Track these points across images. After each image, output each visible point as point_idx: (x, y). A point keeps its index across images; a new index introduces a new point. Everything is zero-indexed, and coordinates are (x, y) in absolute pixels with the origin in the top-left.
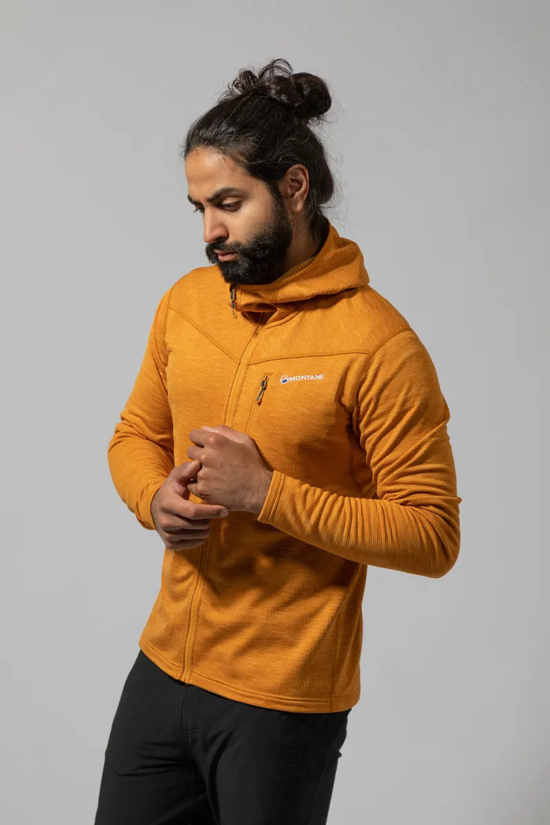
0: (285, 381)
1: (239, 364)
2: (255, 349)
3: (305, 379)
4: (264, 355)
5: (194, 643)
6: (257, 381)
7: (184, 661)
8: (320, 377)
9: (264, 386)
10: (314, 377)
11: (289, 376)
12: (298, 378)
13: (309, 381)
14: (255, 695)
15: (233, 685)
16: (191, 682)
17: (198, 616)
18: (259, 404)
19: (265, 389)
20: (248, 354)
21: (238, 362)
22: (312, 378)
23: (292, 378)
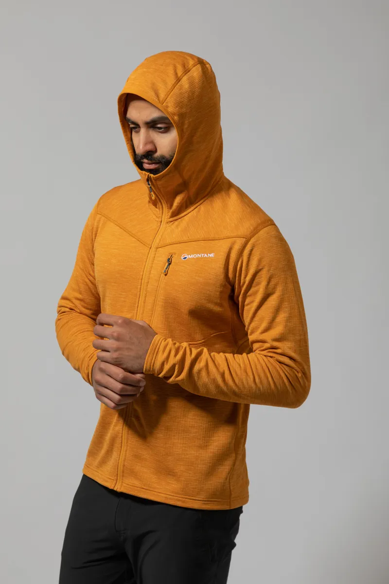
0: (185, 258)
1: (151, 248)
2: (162, 236)
3: (200, 256)
4: (168, 241)
6: (164, 259)
7: (117, 475)
8: (212, 255)
9: (169, 262)
10: (207, 255)
11: (188, 255)
12: (195, 256)
13: (203, 258)
16: (122, 490)
18: (166, 275)
19: (170, 264)
20: (157, 240)
21: (150, 247)
22: (206, 255)
23: (191, 256)
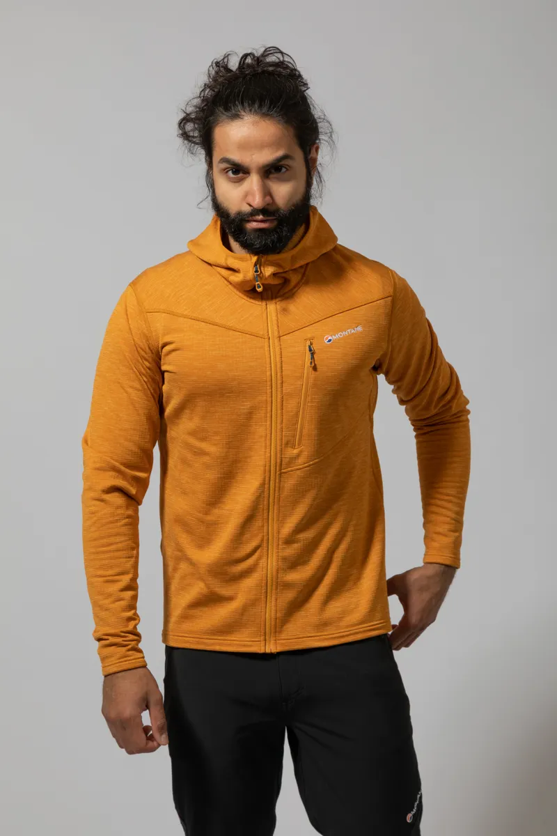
0: (330, 340)
2: (277, 321)
3: (347, 334)
4: (293, 325)
5: (276, 611)
6: (300, 348)
7: (265, 633)
8: (360, 329)
11: (331, 336)
12: (341, 335)
13: (352, 335)
14: (351, 632)
15: (326, 633)
16: (279, 649)
17: (277, 582)
18: (313, 368)
19: (313, 354)
20: (274, 328)
21: (267, 338)
22: (353, 331)
23: (335, 336)
